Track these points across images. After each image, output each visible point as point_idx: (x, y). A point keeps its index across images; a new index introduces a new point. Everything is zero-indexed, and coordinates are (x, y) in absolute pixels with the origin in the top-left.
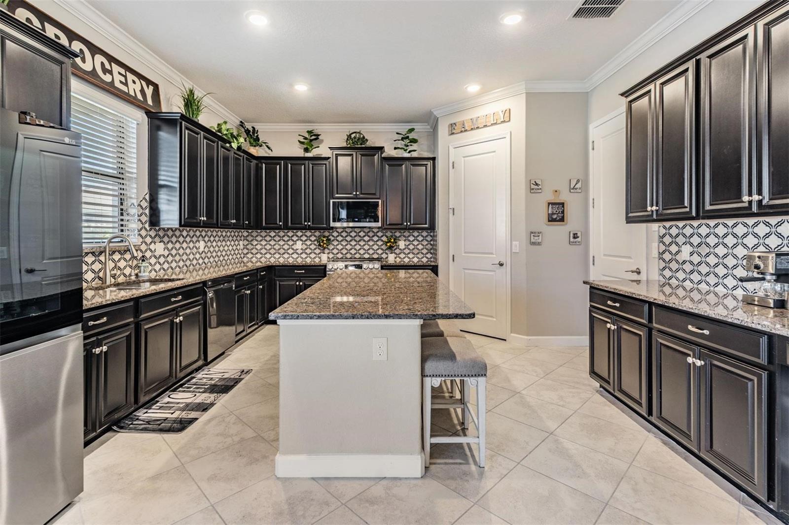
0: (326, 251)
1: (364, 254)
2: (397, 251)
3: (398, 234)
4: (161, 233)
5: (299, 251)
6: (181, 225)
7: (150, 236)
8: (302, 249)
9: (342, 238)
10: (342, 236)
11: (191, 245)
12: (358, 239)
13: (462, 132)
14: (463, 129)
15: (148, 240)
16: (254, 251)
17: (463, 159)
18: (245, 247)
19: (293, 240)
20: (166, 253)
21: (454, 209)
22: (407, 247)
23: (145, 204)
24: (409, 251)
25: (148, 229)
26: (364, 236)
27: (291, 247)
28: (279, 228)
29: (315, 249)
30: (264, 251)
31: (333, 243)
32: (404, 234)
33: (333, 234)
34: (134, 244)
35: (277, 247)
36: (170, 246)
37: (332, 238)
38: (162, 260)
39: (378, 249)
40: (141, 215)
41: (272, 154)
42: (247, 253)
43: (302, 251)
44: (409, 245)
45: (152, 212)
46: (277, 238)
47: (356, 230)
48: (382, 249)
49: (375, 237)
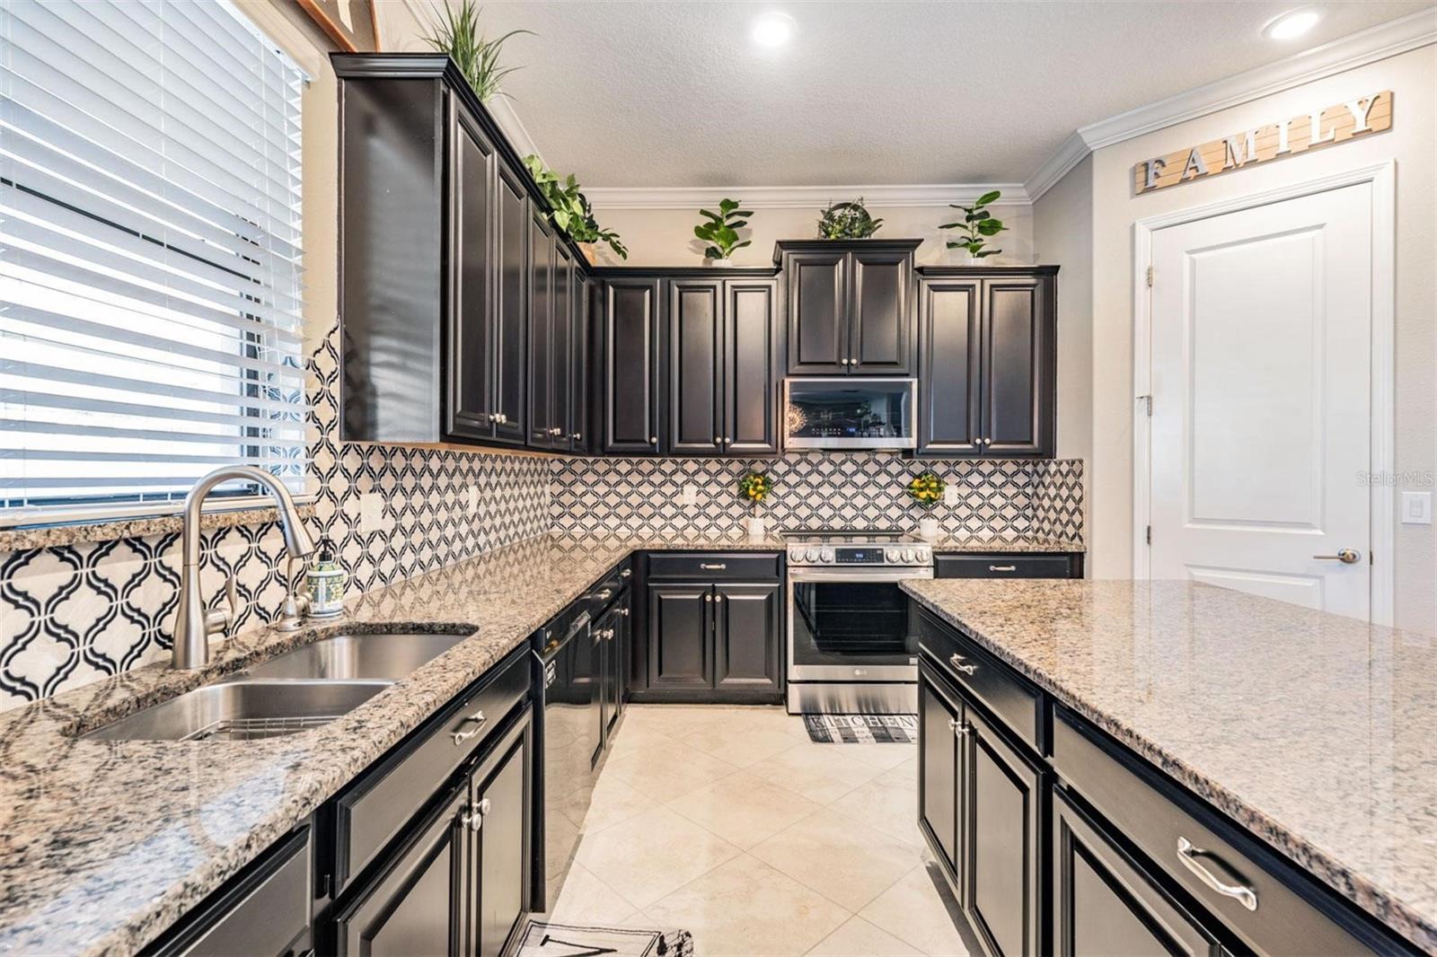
0: (759, 510)
1: (854, 518)
2: (941, 512)
3: (940, 469)
4: (376, 462)
5: (691, 511)
6: (445, 437)
7: (345, 472)
8: (697, 505)
9: (798, 479)
10: (798, 474)
11: (450, 498)
12: (837, 479)
13: (1184, 181)
14: (1191, 174)
15: (339, 484)
16: (578, 510)
17: (1187, 257)
18: (556, 499)
19: (674, 484)
20: (388, 524)
21: (1149, 398)
22: (964, 500)
23: (328, 364)
24: (969, 512)
25: (339, 447)
26: (855, 473)
27: (669, 500)
28: (649, 453)
29: (730, 505)
30: (601, 510)
31: (775, 490)
32: (957, 468)
33: (776, 468)
34: (297, 500)
35: (635, 500)
36: (399, 501)
37: (774, 478)
38: (377, 548)
39: (889, 507)
40: (317, 399)
42: (561, 516)
43: (696, 511)
44: (969, 496)
45: (350, 394)
46: (635, 479)
47: (833, 457)
48: (900, 507)
49: (883, 475)
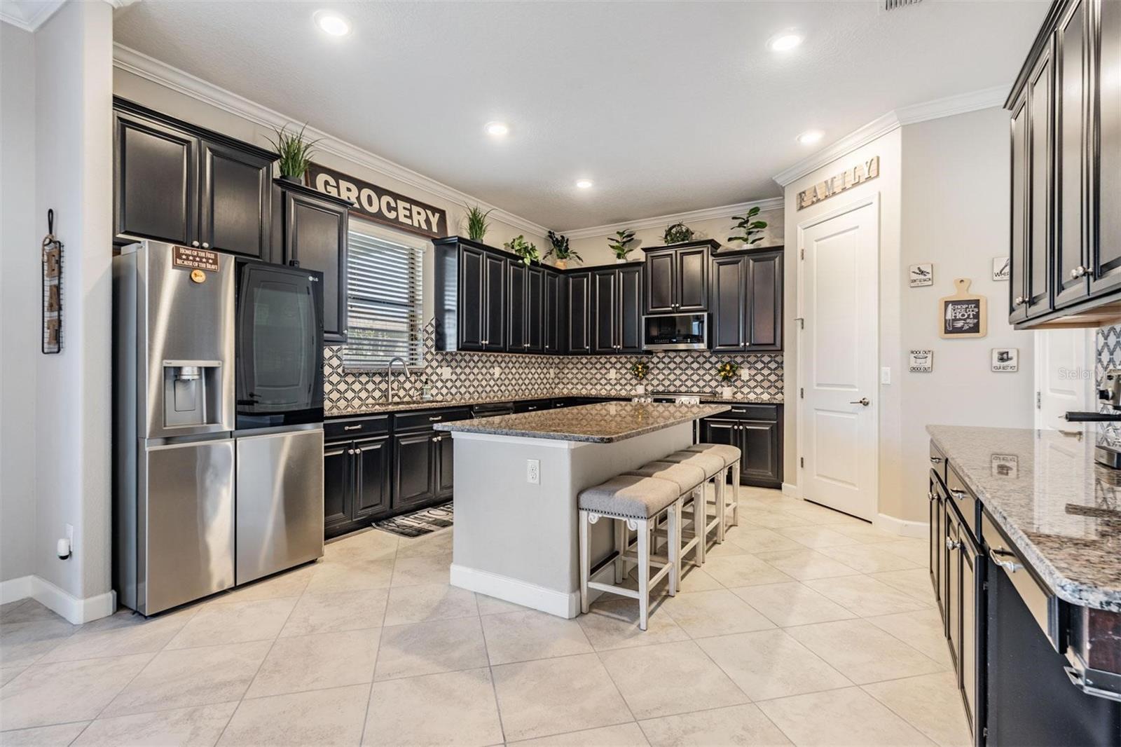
0: (645, 382)
1: (692, 386)
2: (739, 384)
3: (739, 360)
4: (449, 358)
5: (613, 382)
6: (458, 349)
7: (437, 360)
8: (616, 379)
9: (663, 366)
10: (664, 363)
11: (484, 371)
12: (684, 366)
13: (813, 203)
14: (815, 199)
15: (435, 364)
16: (565, 381)
17: (815, 243)
18: (556, 375)
19: (606, 368)
20: (454, 377)
21: (803, 320)
22: (752, 378)
23: (430, 329)
24: (755, 384)
25: (434, 353)
26: (692, 363)
27: (603, 376)
28: (586, 353)
29: (631, 379)
30: (575, 381)
31: (653, 371)
32: (749, 359)
33: (653, 360)
35: (589, 376)
36: (458, 370)
37: (652, 366)
38: (449, 384)
39: (711, 380)
40: (427, 339)
41: (584, 266)
42: (559, 383)
43: (616, 382)
44: (756, 375)
45: (438, 337)
46: (589, 366)
47: (681, 354)
48: (717, 381)
49: (707, 363)
